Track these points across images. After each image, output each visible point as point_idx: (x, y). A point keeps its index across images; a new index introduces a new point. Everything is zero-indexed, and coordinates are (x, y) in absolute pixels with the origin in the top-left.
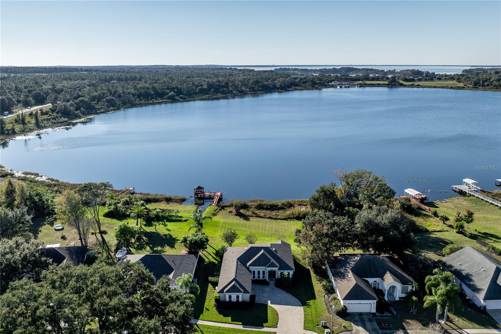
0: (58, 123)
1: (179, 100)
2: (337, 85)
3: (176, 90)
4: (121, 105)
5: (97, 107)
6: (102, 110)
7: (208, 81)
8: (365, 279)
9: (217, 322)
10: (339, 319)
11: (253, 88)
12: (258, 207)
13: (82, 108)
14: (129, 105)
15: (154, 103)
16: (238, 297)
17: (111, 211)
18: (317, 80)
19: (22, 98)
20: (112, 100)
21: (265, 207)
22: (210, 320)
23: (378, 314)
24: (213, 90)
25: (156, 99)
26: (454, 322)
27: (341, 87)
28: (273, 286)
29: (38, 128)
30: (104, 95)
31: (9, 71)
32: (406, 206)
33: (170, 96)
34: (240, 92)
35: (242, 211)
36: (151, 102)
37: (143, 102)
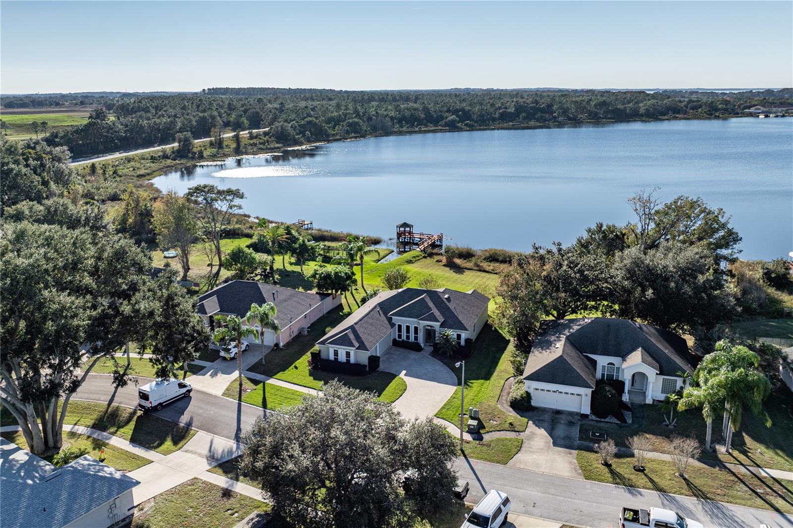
0: (267, 149)
1: (462, 129)
2: (760, 113)
3: (460, 113)
4: (368, 132)
5: (331, 132)
6: (338, 137)
7: (517, 101)
8: (589, 355)
9: (297, 385)
10: (511, 412)
11: (596, 114)
12: (488, 259)
13: (307, 132)
14: (381, 132)
15: (420, 131)
16: (348, 354)
17: (255, 243)
18: (720, 104)
19: (233, 118)
20: (356, 123)
21: (500, 259)
22: (289, 380)
23: (594, 417)
24: (524, 114)
25: (426, 126)
26: (749, 454)
27: (767, 116)
28: (427, 354)
29: (236, 154)
30: (345, 116)
31: (241, 93)
32: (773, 275)
33: (449, 121)
34: (570, 119)
35: (458, 261)
36: (417, 129)
37: (404, 129)
